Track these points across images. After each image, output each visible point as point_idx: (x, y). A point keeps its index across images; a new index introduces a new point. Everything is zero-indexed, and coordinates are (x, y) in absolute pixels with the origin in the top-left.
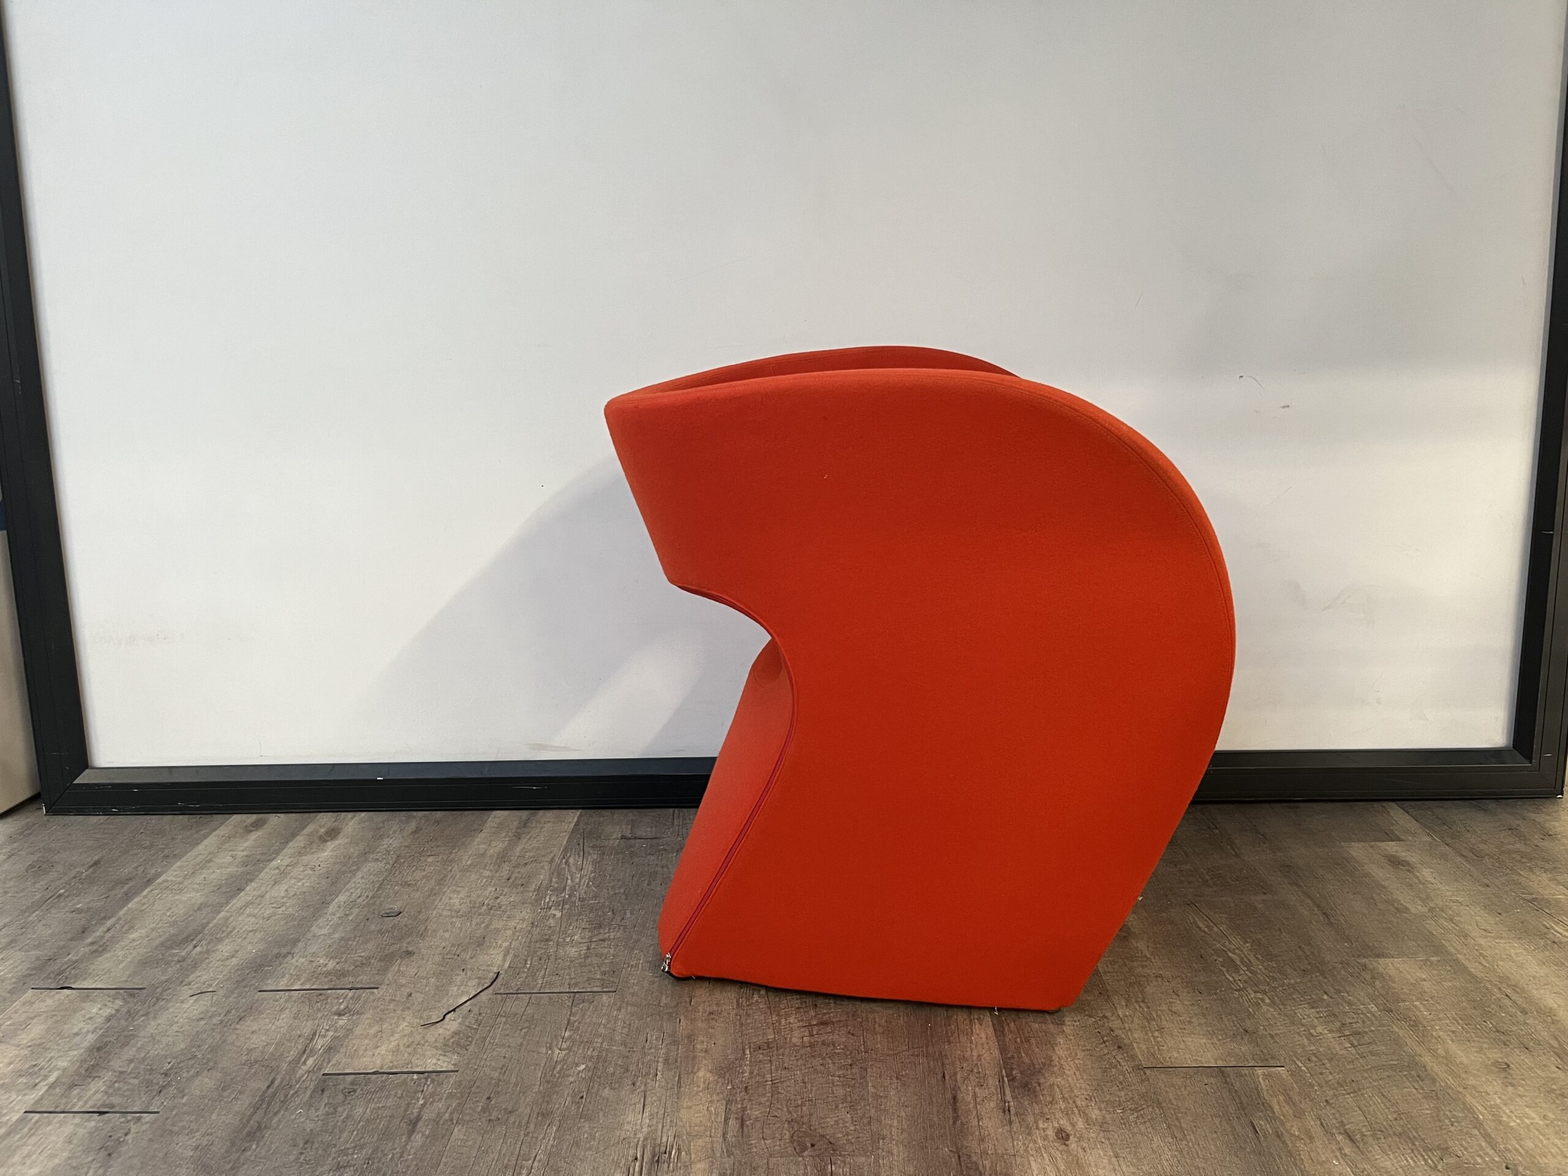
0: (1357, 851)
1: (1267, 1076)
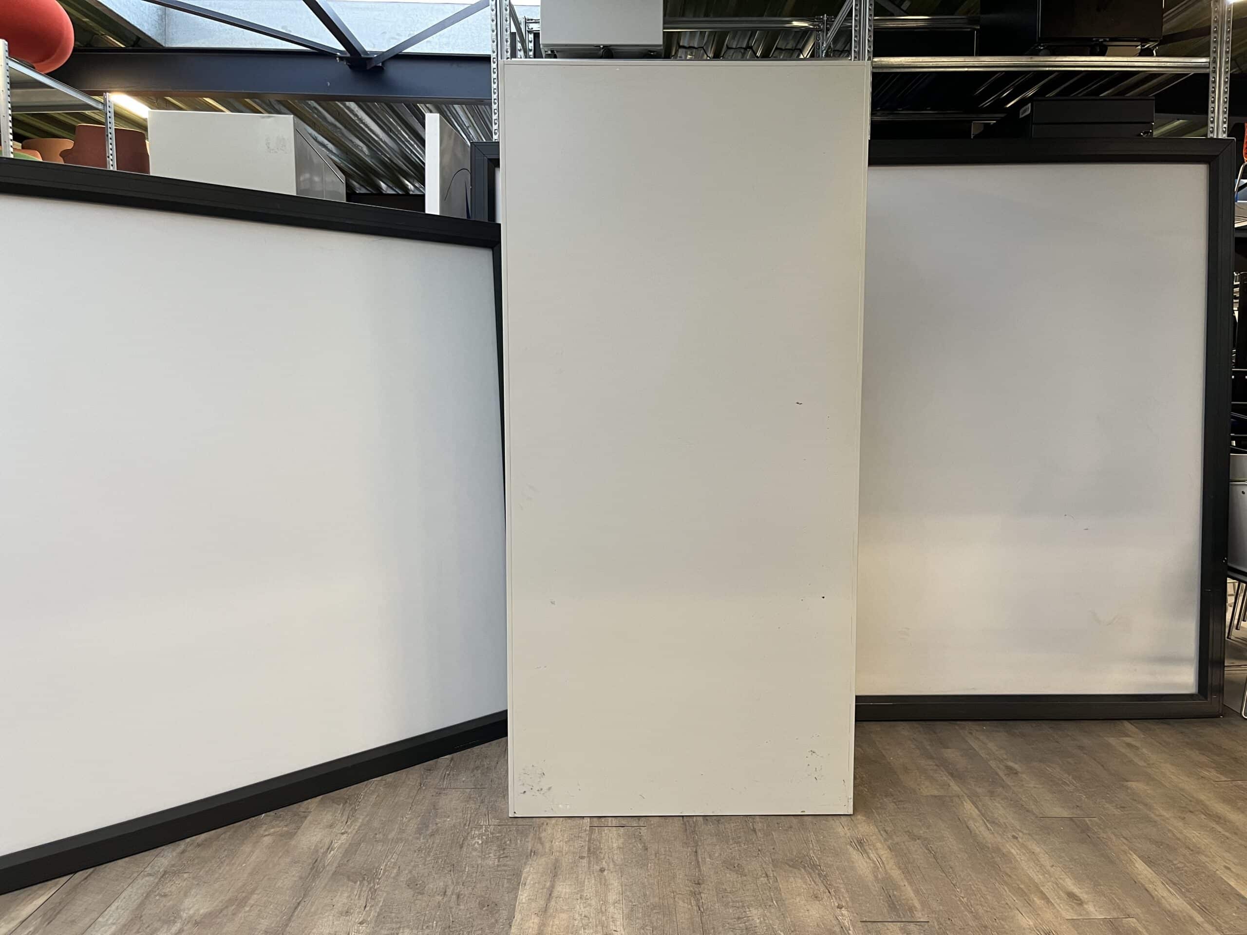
0: (1112, 741)
1: (1089, 820)
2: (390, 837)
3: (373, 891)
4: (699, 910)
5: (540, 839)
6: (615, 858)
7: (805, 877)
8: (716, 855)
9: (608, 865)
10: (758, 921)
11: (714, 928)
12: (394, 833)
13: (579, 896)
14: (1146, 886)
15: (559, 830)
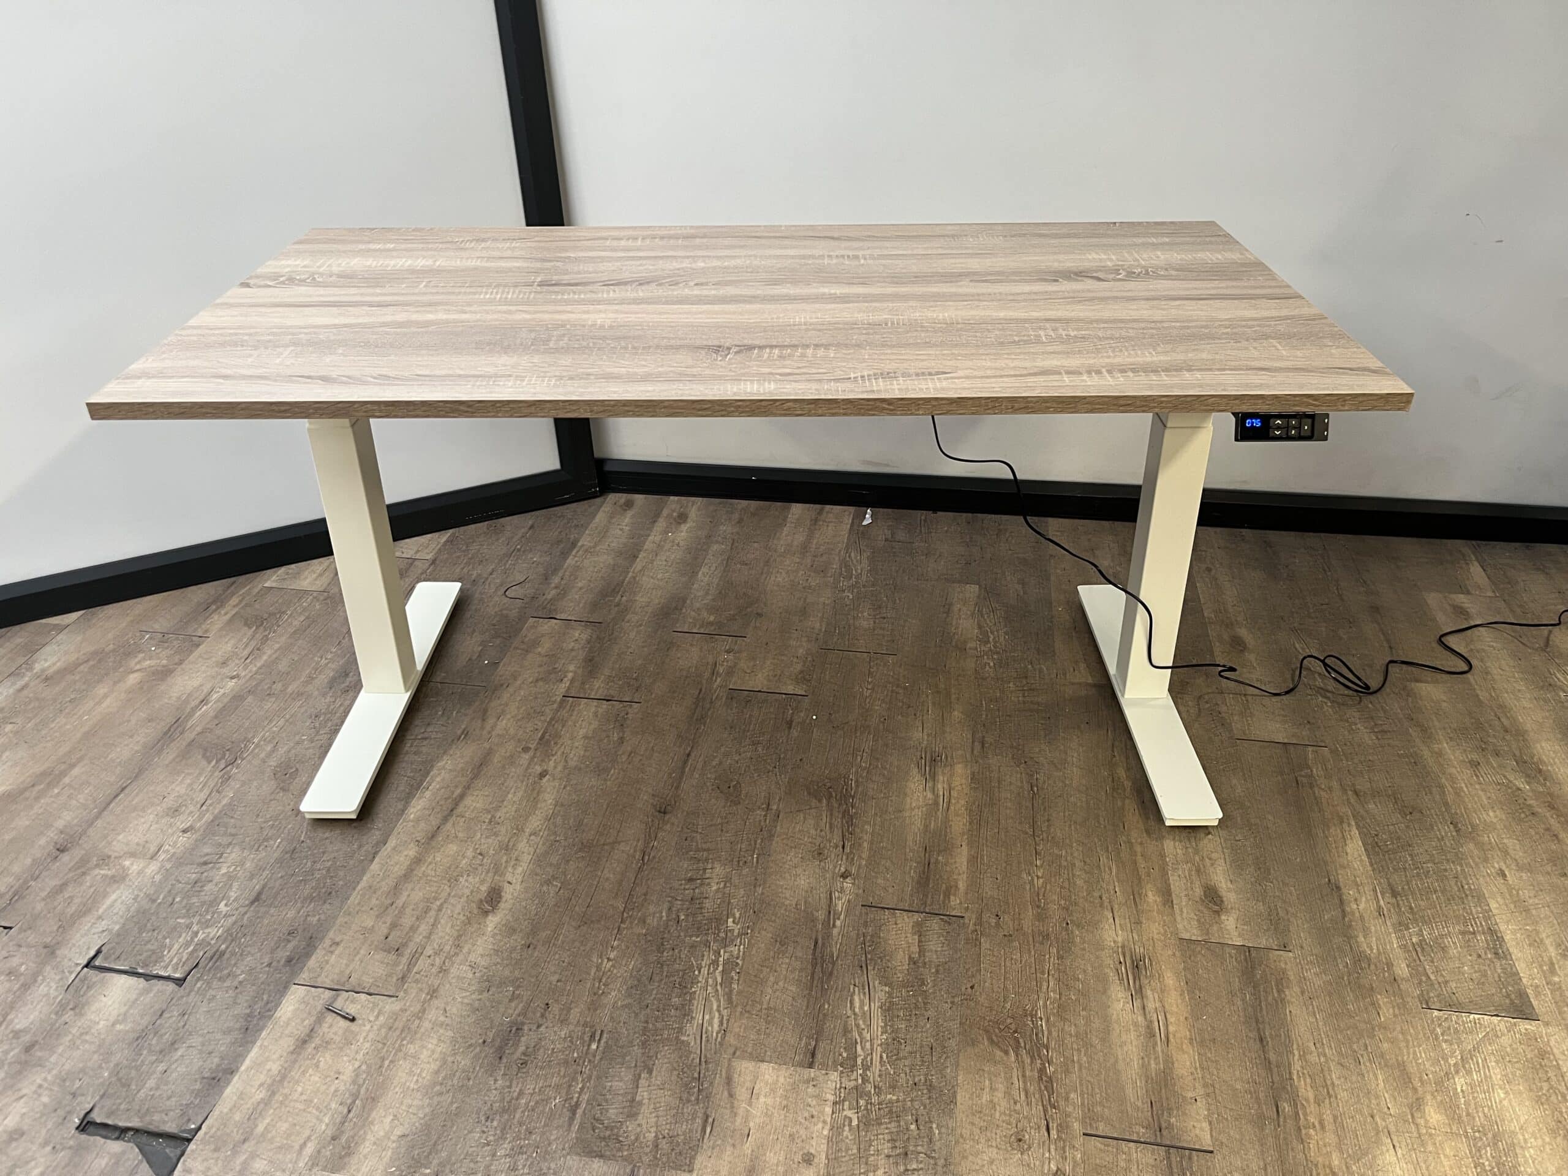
2: (290, 690)
3: (226, 779)
4: (643, 860)
5: (485, 711)
6: (573, 752)
7: (821, 815)
8: (714, 763)
9: (555, 767)
10: (715, 888)
11: (646, 894)
12: (298, 682)
13: (489, 816)
14: (1344, 891)
15: (519, 698)
